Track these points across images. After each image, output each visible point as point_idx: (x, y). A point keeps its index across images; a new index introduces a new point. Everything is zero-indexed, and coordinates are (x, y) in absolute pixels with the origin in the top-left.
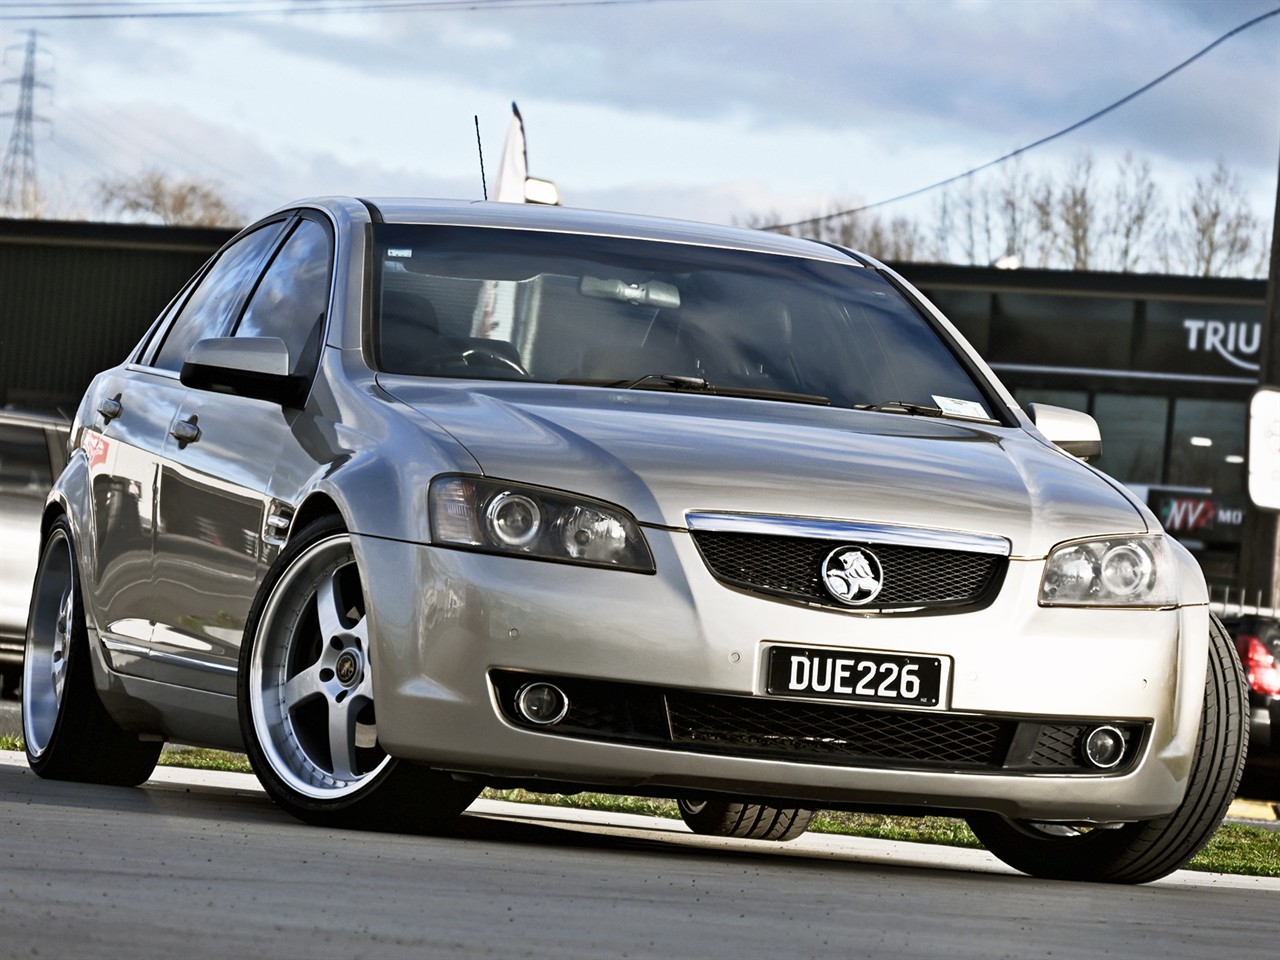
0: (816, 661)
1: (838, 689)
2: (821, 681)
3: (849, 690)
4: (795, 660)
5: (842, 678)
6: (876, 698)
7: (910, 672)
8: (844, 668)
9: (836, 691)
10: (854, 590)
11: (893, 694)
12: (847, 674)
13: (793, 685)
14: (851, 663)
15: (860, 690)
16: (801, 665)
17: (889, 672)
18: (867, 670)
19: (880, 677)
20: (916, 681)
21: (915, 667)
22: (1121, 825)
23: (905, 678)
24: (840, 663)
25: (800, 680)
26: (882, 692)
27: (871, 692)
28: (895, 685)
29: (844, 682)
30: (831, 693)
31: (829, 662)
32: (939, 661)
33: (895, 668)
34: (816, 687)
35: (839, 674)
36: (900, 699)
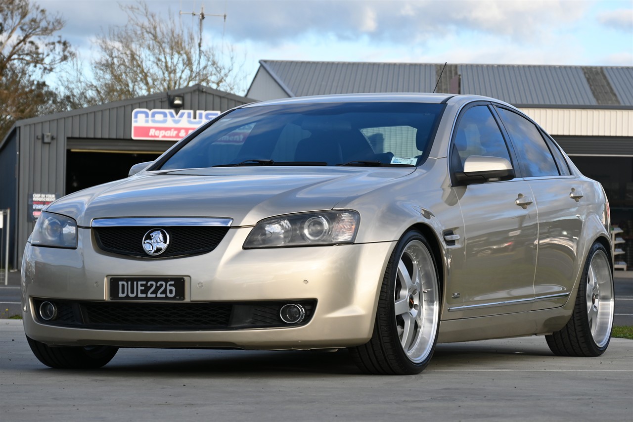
0: (129, 282)
1: (140, 295)
2: (132, 292)
3: (144, 295)
4: (121, 283)
5: (141, 290)
6: (156, 298)
7: (170, 285)
8: (142, 285)
9: (139, 296)
10: (155, 249)
11: (164, 296)
12: (143, 288)
13: (121, 295)
14: (145, 283)
15: (149, 295)
16: (123, 285)
17: (161, 285)
18: (152, 285)
19: (158, 288)
20: (173, 289)
21: (173, 283)
22: (337, 350)
23: (169, 288)
24: (140, 283)
25: (123, 293)
26: (159, 295)
27: (154, 296)
28: (164, 292)
29: (142, 292)
30: (137, 297)
31: (135, 283)
32: (183, 279)
33: (164, 283)
34: (130, 295)
35: (140, 288)
36: (167, 298)
